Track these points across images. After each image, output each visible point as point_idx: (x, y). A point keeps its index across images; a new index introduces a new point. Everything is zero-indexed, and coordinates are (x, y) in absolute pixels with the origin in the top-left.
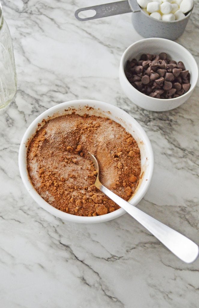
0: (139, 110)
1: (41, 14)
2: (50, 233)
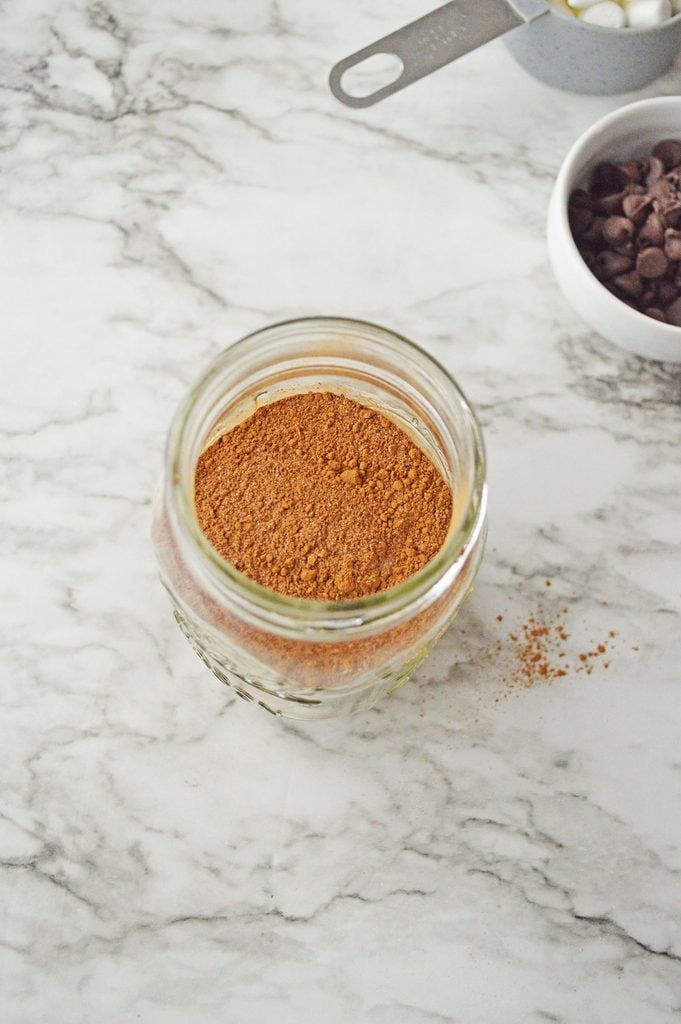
0: (647, 366)
1: (186, 102)
2: (531, 895)
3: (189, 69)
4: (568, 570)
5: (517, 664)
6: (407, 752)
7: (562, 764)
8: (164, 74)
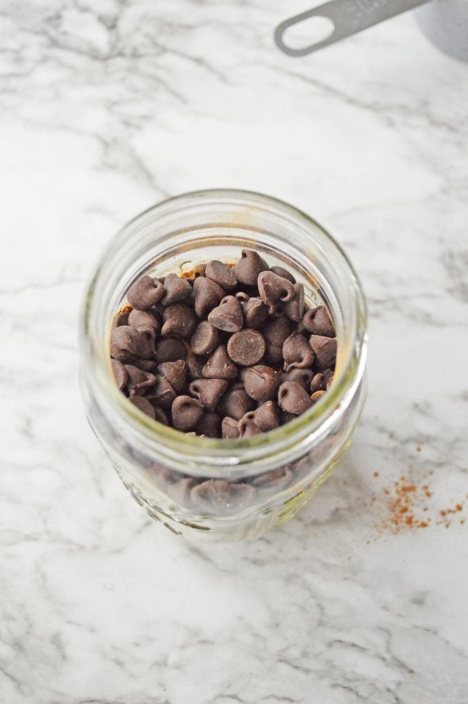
1: (164, 50)
3: (169, 26)
4: (435, 439)
5: (387, 514)
6: (289, 579)
7: (419, 602)
8: (149, 29)
